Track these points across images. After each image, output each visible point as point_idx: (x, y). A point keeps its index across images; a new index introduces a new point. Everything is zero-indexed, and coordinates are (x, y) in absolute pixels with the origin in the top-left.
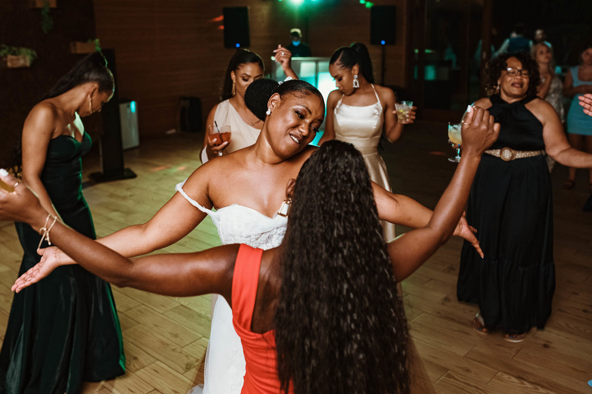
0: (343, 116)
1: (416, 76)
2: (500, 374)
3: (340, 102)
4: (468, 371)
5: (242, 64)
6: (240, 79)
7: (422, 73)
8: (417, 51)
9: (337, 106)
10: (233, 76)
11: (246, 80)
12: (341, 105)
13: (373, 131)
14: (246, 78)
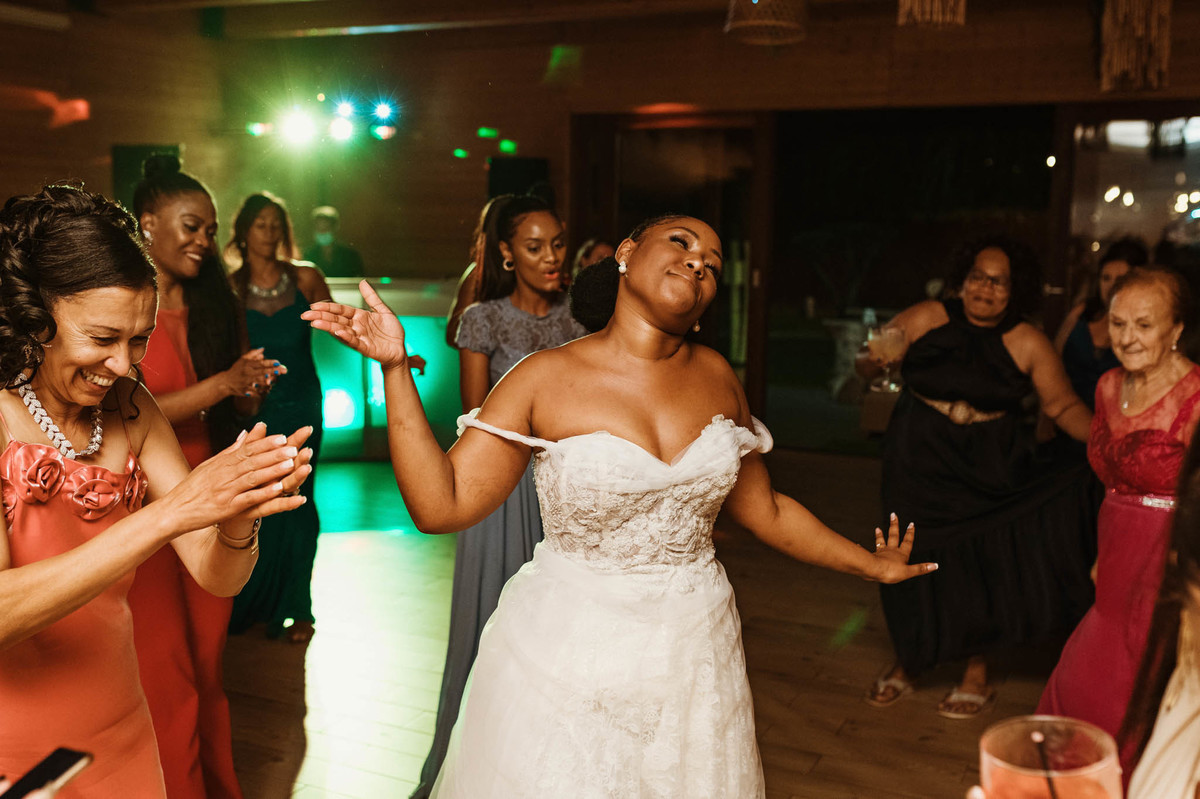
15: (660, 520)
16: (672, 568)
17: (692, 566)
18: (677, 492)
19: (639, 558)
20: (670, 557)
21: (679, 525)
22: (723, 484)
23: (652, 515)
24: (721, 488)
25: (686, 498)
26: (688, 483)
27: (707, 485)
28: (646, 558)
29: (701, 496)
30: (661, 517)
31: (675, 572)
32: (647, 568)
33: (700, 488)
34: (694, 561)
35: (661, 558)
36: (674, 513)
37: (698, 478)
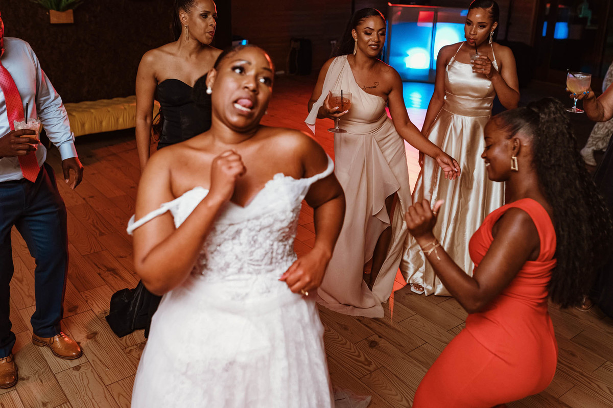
0: (455, 73)
1: (544, 34)
2: (608, 363)
3: (452, 59)
4: (573, 355)
5: (364, 19)
6: (363, 34)
7: (551, 30)
8: (548, 6)
9: (450, 63)
10: (354, 34)
11: (369, 34)
12: (454, 61)
13: (487, 91)
14: (368, 32)
15: (241, 244)
16: (254, 277)
17: (269, 275)
18: (250, 225)
19: (230, 270)
20: (251, 268)
21: (255, 246)
22: (283, 217)
23: (236, 241)
24: (282, 221)
25: (258, 228)
26: (257, 218)
27: (271, 220)
28: (235, 270)
29: (269, 226)
30: (242, 241)
31: (257, 279)
32: (236, 277)
33: (265, 221)
34: (271, 271)
35: (245, 270)
36: (251, 238)
37: (264, 214)
